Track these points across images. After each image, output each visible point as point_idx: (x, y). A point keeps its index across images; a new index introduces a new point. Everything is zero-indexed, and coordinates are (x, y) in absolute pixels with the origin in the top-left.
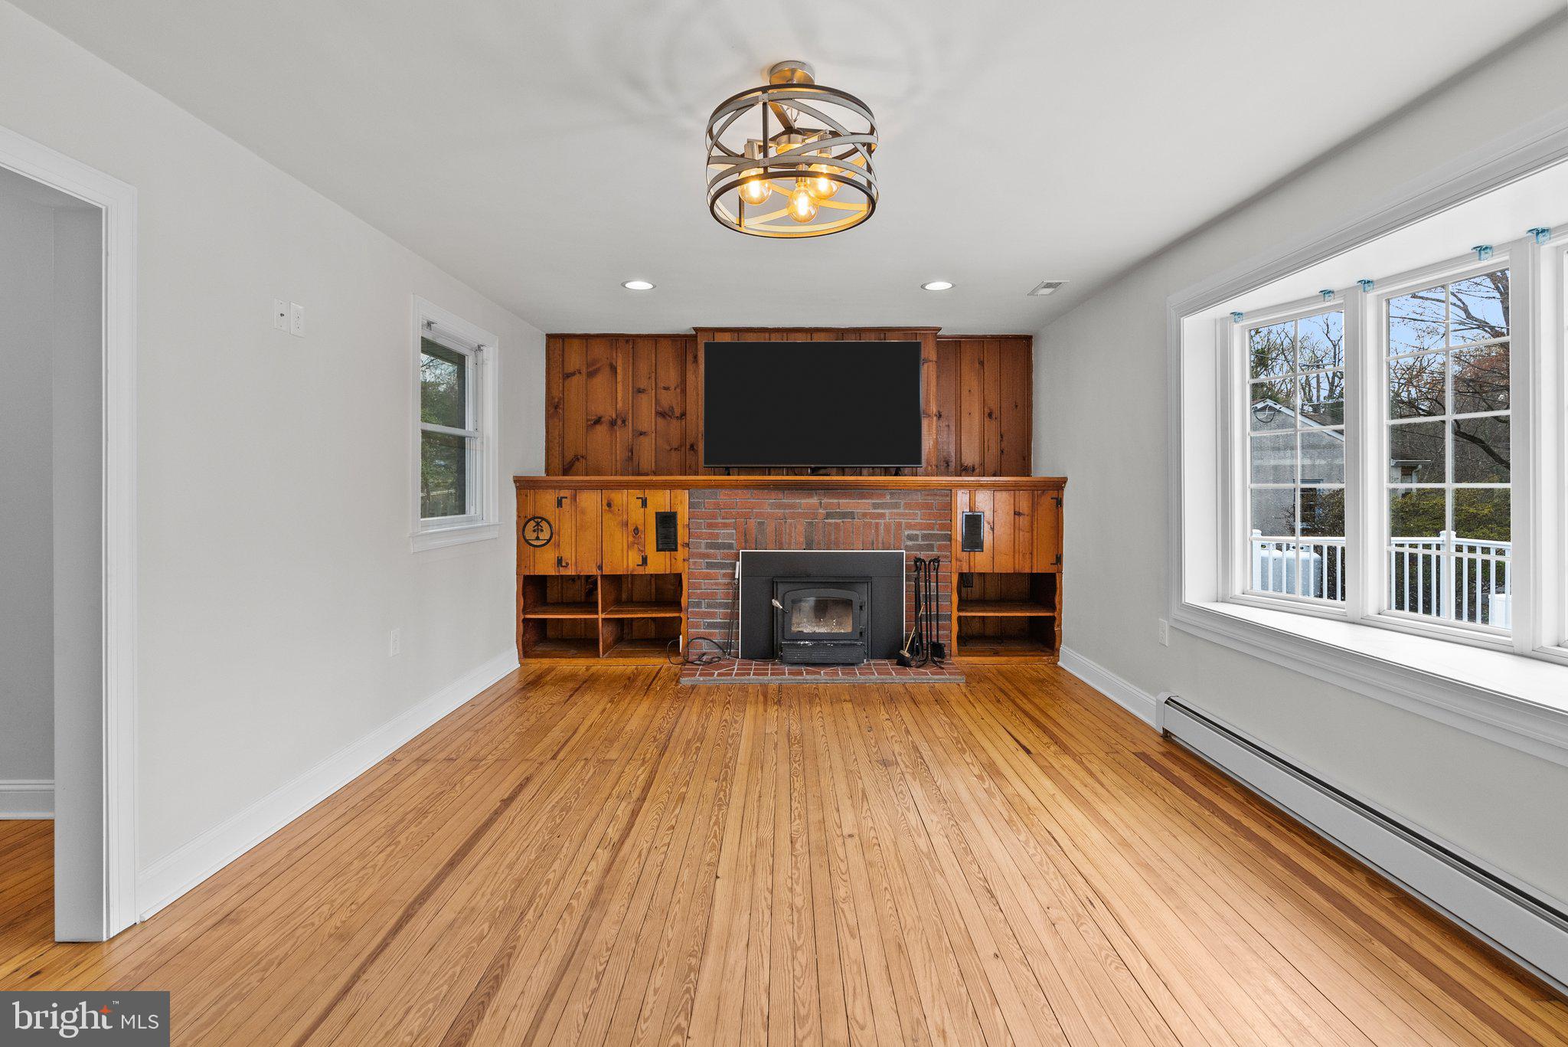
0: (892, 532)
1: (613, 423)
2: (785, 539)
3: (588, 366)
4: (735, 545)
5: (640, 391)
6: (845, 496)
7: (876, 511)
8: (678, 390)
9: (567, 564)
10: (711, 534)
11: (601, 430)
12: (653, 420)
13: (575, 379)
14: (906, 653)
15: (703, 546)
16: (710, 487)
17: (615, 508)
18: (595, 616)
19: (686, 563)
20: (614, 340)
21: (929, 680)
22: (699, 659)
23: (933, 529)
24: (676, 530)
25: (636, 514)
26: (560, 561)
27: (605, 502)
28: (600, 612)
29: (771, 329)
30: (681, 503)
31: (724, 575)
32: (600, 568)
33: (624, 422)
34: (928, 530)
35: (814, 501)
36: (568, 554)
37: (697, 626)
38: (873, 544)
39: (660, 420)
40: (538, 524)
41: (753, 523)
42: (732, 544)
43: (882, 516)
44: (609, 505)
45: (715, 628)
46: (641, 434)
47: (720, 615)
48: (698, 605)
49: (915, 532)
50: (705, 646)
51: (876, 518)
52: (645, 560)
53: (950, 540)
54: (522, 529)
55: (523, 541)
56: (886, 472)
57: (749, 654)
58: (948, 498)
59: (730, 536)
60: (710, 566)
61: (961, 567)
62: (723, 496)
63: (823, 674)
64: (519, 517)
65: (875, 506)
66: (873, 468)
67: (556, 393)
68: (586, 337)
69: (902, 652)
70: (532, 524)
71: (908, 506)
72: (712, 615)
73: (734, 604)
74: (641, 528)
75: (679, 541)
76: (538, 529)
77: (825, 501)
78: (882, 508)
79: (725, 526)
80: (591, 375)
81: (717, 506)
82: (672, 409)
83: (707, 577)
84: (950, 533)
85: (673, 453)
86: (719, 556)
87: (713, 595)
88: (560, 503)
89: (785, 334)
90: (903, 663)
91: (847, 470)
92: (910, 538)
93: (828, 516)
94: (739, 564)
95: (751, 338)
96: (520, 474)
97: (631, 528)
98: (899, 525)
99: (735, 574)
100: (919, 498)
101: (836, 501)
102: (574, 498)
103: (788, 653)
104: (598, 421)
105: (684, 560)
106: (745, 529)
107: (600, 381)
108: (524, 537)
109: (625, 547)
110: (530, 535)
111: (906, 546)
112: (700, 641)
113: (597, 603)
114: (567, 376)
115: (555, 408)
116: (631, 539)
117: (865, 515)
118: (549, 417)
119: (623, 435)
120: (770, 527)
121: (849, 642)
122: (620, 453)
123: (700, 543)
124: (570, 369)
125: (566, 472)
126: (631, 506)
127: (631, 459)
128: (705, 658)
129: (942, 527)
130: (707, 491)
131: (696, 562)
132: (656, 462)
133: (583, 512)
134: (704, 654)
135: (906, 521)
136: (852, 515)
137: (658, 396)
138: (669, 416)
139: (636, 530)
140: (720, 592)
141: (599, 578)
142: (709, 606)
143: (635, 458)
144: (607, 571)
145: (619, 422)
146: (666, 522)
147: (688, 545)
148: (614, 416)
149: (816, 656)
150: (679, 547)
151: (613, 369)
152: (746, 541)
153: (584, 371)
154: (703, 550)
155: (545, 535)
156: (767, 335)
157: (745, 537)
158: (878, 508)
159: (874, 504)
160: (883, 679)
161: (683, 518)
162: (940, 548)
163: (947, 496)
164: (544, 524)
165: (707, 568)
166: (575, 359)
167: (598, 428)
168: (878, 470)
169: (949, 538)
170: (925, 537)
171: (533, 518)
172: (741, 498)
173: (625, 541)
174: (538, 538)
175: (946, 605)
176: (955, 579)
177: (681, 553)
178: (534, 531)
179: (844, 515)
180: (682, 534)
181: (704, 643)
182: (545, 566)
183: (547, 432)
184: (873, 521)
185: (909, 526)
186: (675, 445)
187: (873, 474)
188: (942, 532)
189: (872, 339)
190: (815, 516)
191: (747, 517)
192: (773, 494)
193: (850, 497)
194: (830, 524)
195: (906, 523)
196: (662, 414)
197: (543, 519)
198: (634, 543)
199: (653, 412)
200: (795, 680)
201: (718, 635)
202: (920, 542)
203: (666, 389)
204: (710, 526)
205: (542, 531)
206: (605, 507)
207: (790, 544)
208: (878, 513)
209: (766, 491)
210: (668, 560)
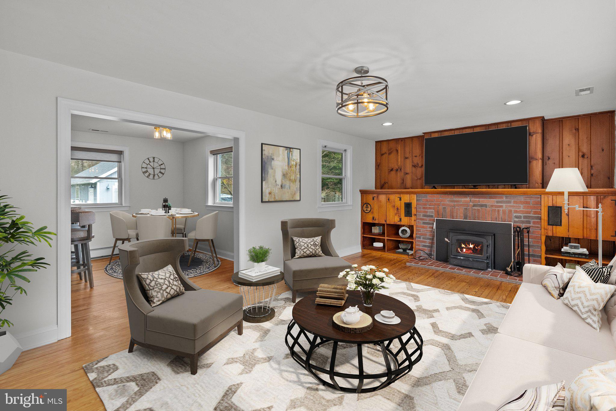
0: (507, 214)
1: (397, 170)
2: (455, 215)
3: (389, 151)
4: (434, 216)
5: (406, 158)
6: (483, 198)
7: (498, 204)
8: (420, 157)
9: (376, 219)
10: (425, 211)
11: (393, 173)
12: (411, 169)
13: (384, 156)
14: (509, 270)
15: (422, 215)
16: (424, 193)
17: (390, 201)
18: (384, 238)
19: (415, 222)
20: (397, 141)
21: (517, 282)
22: (419, 258)
23: (530, 214)
24: (412, 209)
25: (398, 203)
26: (373, 218)
27: (387, 199)
28: (386, 237)
29: (454, 129)
30: (413, 199)
31: (430, 227)
32: (386, 221)
33: (401, 170)
34: (527, 214)
35: (468, 199)
36: (376, 216)
37: (420, 246)
38: (496, 219)
39: (414, 168)
40: (367, 205)
41: (441, 207)
42: (433, 215)
43: (501, 206)
44: (389, 200)
45: (426, 247)
46: (406, 174)
47: (428, 242)
48: (420, 238)
49: (519, 215)
50: (422, 254)
51: (498, 207)
52: (400, 219)
53: (541, 219)
54: (362, 207)
55: (363, 211)
56: (512, 187)
57: (438, 259)
58: (540, 199)
59: (432, 212)
60: (424, 223)
61: (547, 233)
62: (429, 197)
63: (464, 271)
64: (361, 203)
65: (497, 202)
66: (504, 185)
67: (379, 161)
68: (388, 141)
69: (507, 268)
70: (365, 205)
71: (515, 202)
72: (425, 242)
73: (433, 239)
74: (399, 208)
75: (413, 214)
76: (367, 207)
77: (473, 199)
78: (501, 203)
79: (430, 208)
80: (390, 154)
81: (427, 201)
82: (418, 164)
83: (423, 227)
84: (540, 216)
85: (419, 181)
86: (427, 220)
87: (425, 235)
88: (373, 199)
89: (461, 130)
90: (507, 273)
91: (490, 186)
92: (516, 217)
93: (474, 206)
94: (435, 223)
95: (446, 134)
96: (362, 189)
97: (396, 208)
98: (511, 211)
99: (433, 227)
100: (522, 199)
101: (478, 199)
102: (378, 197)
103: (452, 261)
104: (392, 170)
105: (415, 220)
106: (438, 210)
107: (393, 156)
108: (363, 209)
109: (394, 214)
110: (365, 209)
111: (515, 221)
112: (420, 251)
113: (385, 233)
114: (382, 155)
115: (378, 166)
116: (396, 212)
117: (492, 206)
118: (376, 169)
119: (400, 175)
120: (448, 210)
121: (482, 260)
122: (399, 181)
123: (420, 214)
124: (383, 152)
125: (382, 188)
126: (396, 200)
127: (403, 183)
128: (421, 258)
129: (535, 213)
130: (423, 195)
131: (419, 222)
132: (412, 184)
133: (380, 202)
134: (421, 256)
135: (514, 209)
136: (486, 206)
137: (413, 160)
138: (417, 167)
139: (398, 209)
140: (428, 234)
141: (386, 225)
142: (423, 238)
143: (405, 183)
144: (388, 223)
145: (399, 170)
146: (408, 206)
147: (416, 215)
148: (397, 168)
149: (463, 263)
150: (413, 216)
151: (397, 151)
152: (438, 215)
153: (387, 152)
154: (421, 217)
155: (369, 209)
156: (453, 131)
157: (438, 213)
158: (499, 203)
159: (497, 201)
160: (491, 278)
161: (414, 205)
162: (534, 223)
163: (538, 198)
164: (369, 205)
165: (423, 224)
166: (385, 149)
167: (392, 172)
168: (507, 186)
169: (540, 218)
170: (525, 217)
171: (366, 204)
172: (436, 197)
173: (394, 212)
174: (367, 210)
175: (538, 251)
176: (543, 238)
177: (413, 218)
178: (366, 208)
179: (482, 206)
180: (414, 211)
181: (422, 252)
182: (369, 220)
183: (376, 174)
184: (497, 209)
185: (516, 212)
186: (419, 178)
187: (504, 188)
188: (535, 215)
189: (504, 127)
190: (468, 205)
191: (439, 205)
192: (450, 196)
193: (485, 198)
194: (475, 209)
195: (514, 210)
196: (414, 166)
197: (369, 204)
198: (397, 213)
199: (411, 165)
200: (451, 271)
201: (427, 250)
202: (522, 219)
203: (416, 156)
204: (424, 208)
205: (368, 208)
206: (387, 200)
207: (457, 216)
208: (499, 205)
209: (447, 195)
210: (409, 220)
